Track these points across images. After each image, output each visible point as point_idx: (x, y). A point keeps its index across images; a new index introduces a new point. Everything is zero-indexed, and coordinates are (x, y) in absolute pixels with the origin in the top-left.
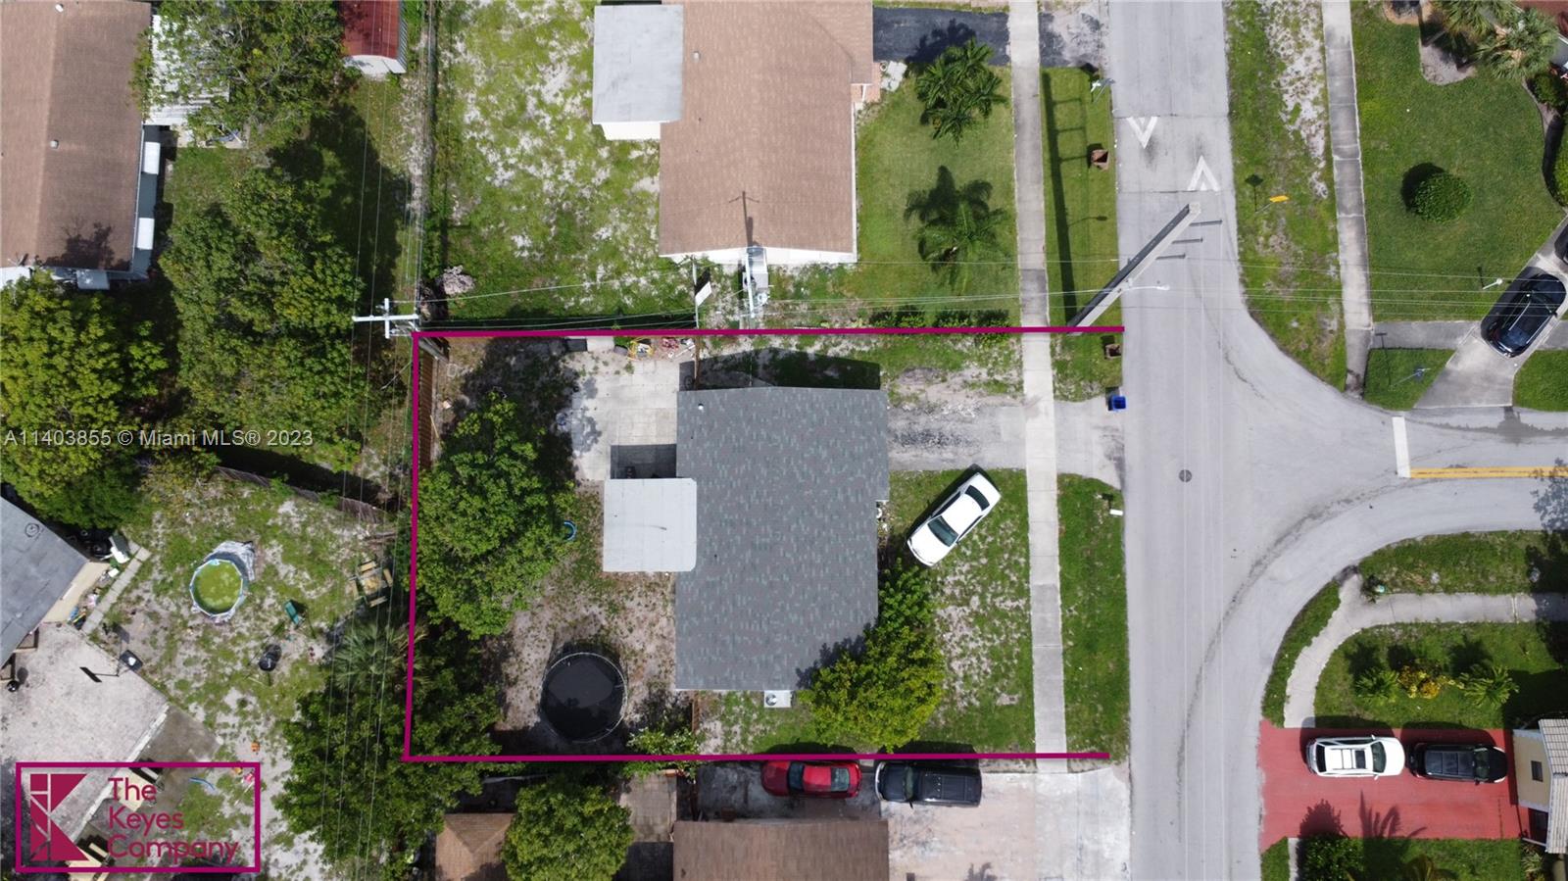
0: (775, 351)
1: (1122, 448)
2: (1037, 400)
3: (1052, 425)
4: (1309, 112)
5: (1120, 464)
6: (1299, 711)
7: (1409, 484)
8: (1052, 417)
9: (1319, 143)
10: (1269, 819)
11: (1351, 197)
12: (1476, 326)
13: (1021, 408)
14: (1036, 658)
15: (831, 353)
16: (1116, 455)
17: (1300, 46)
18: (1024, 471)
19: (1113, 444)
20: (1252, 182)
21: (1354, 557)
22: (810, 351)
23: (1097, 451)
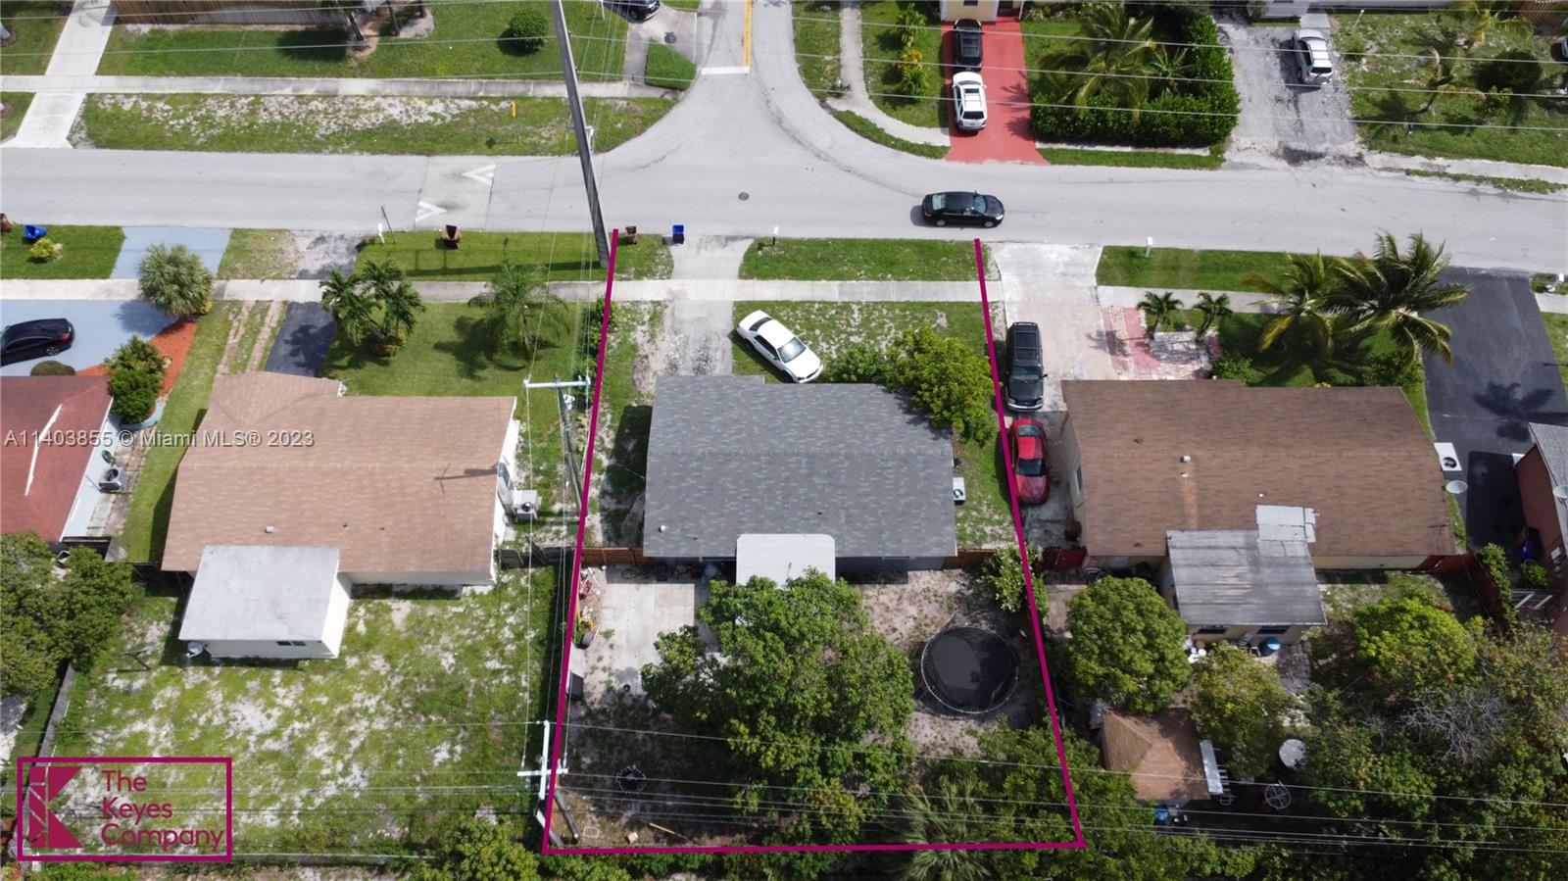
0: (604, 494)
1: (718, 237)
2: (670, 291)
3: (694, 281)
4: (438, 107)
5: (733, 239)
6: (939, 137)
7: (755, 67)
8: (686, 282)
9: (465, 104)
10: (1024, 159)
11: (517, 88)
12: (633, 27)
13: (676, 303)
14: (904, 299)
15: (609, 445)
16: (723, 241)
17: (378, 109)
18: (735, 303)
19: (713, 243)
20: (492, 145)
21: (814, 102)
22: (606, 462)
23: (719, 252)
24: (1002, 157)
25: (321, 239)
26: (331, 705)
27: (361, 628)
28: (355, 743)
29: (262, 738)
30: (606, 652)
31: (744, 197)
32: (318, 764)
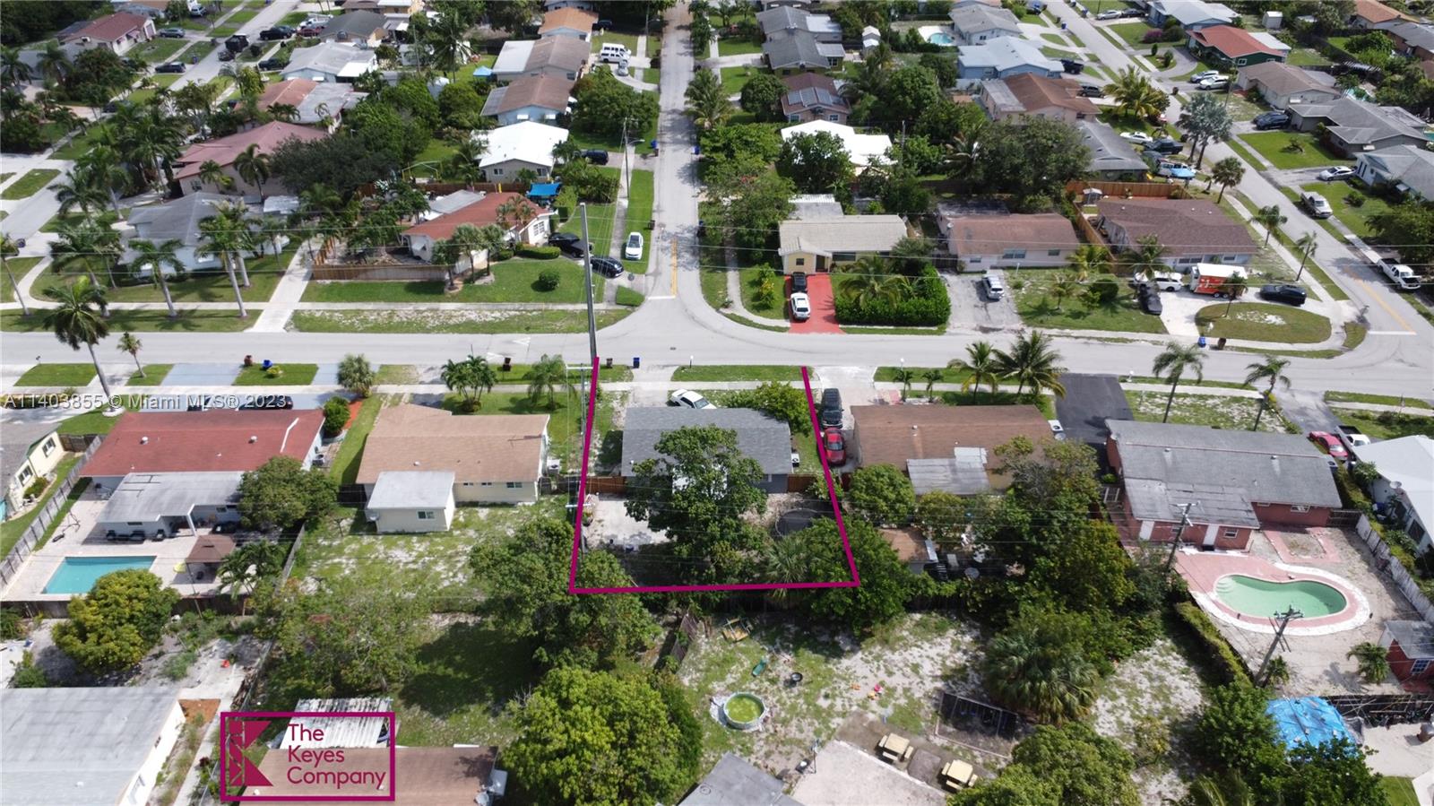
0: (596, 465)
1: (659, 365)
2: (632, 387)
3: (645, 383)
4: (497, 314)
5: (668, 365)
6: (787, 324)
7: (679, 295)
8: (641, 383)
9: (512, 313)
10: (833, 331)
11: (543, 306)
12: (609, 280)
13: (636, 391)
15: (599, 446)
16: (662, 366)
17: (462, 315)
18: (670, 391)
19: (656, 367)
20: (528, 329)
21: (714, 311)
22: (597, 453)
23: (659, 371)
24: (821, 330)
25: (432, 369)
26: (446, 550)
27: (461, 519)
28: (459, 565)
29: (407, 563)
30: (599, 528)
31: (673, 349)
32: (440, 573)
